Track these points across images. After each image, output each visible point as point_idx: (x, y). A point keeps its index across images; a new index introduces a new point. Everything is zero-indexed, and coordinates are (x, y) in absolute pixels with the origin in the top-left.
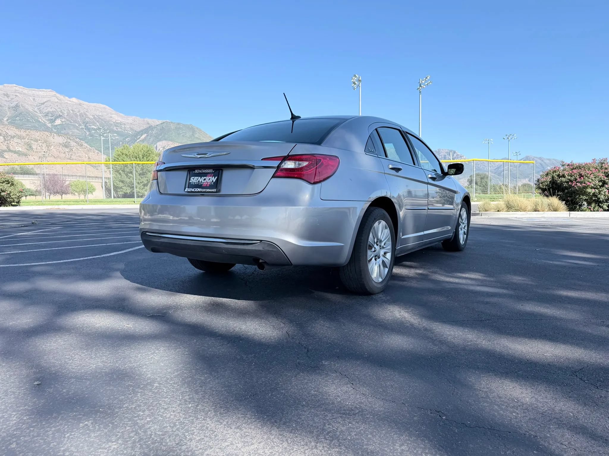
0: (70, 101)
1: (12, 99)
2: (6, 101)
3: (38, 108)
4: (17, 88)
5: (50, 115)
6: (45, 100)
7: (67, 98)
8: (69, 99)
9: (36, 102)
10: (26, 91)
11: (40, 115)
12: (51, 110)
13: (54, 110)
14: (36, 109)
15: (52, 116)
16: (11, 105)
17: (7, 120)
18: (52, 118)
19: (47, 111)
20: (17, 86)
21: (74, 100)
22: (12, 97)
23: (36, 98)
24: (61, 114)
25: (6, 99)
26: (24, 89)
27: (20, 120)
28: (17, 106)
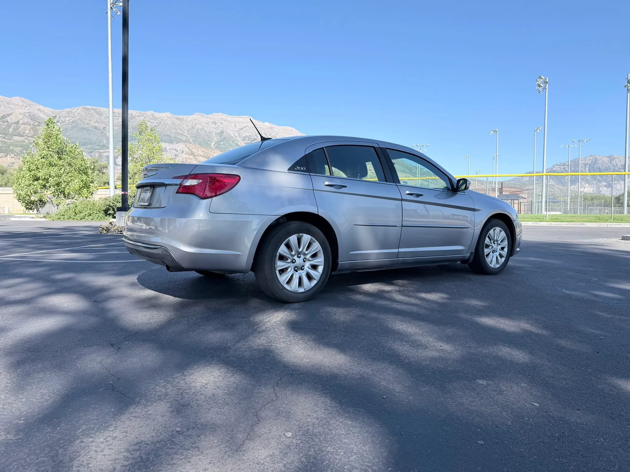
0: (263, 125)
1: (218, 126)
2: (214, 128)
3: (238, 133)
4: (222, 117)
5: (247, 139)
6: (244, 125)
7: (261, 122)
8: (263, 124)
9: (237, 128)
10: (229, 118)
11: (239, 139)
12: (248, 135)
13: (250, 134)
14: (236, 134)
15: (248, 140)
16: (218, 132)
17: (214, 145)
18: (248, 142)
19: (244, 135)
20: (223, 114)
21: (267, 124)
22: (219, 124)
23: (236, 124)
24: (256, 138)
25: (214, 126)
26: (228, 117)
27: (224, 144)
28: (222, 132)
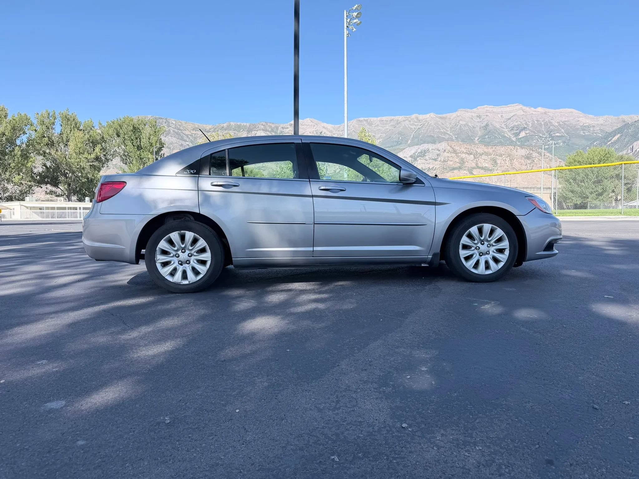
0: (535, 111)
1: (483, 119)
2: (478, 122)
3: (505, 123)
4: (488, 109)
5: (515, 128)
6: (512, 114)
7: (532, 108)
8: (535, 110)
9: (504, 119)
10: (496, 109)
11: (506, 130)
12: (516, 124)
13: (519, 123)
14: (503, 125)
15: (516, 130)
16: (482, 125)
17: (478, 139)
18: (516, 132)
19: (512, 125)
20: (488, 106)
21: (540, 109)
22: (483, 117)
23: (503, 115)
24: (526, 126)
25: (479, 120)
26: (494, 108)
27: (488, 138)
28: (487, 125)
